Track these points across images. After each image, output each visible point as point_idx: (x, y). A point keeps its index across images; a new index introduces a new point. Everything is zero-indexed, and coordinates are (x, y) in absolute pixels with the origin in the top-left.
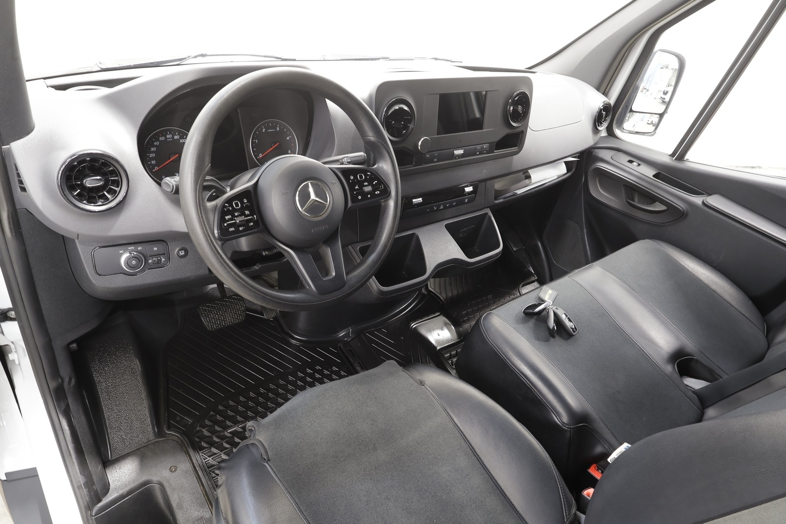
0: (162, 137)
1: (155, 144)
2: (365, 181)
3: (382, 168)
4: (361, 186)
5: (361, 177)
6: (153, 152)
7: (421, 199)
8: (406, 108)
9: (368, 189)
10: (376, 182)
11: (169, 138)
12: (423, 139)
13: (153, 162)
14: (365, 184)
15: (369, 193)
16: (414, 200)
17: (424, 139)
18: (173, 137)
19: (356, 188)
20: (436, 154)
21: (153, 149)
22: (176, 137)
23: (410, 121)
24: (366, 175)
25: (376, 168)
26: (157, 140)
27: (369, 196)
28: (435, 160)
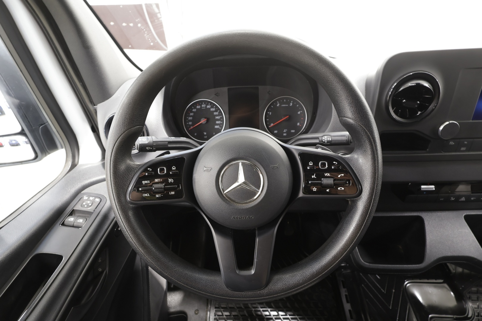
0: (199, 105)
1: (193, 110)
2: (329, 170)
3: (357, 160)
4: (321, 175)
5: (323, 165)
6: (191, 116)
7: (433, 186)
8: (426, 84)
9: (327, 181)
10: (343, 175)
11: (204, 107)
12: (447, 123)
13: (190, 123)
14: (326, 175)
15: (328, 186)
16: (422, 187)
17: (450, 124)
18: (206, 107)
19: (313, 177)
20: (466, 143)
21: (192, 114)
22: (208, 107)
23: (430, 101)
24: (330, 164)
25: (348, 158)
26: (195, 108)
27: (328, 190)
28: (463, 149)
